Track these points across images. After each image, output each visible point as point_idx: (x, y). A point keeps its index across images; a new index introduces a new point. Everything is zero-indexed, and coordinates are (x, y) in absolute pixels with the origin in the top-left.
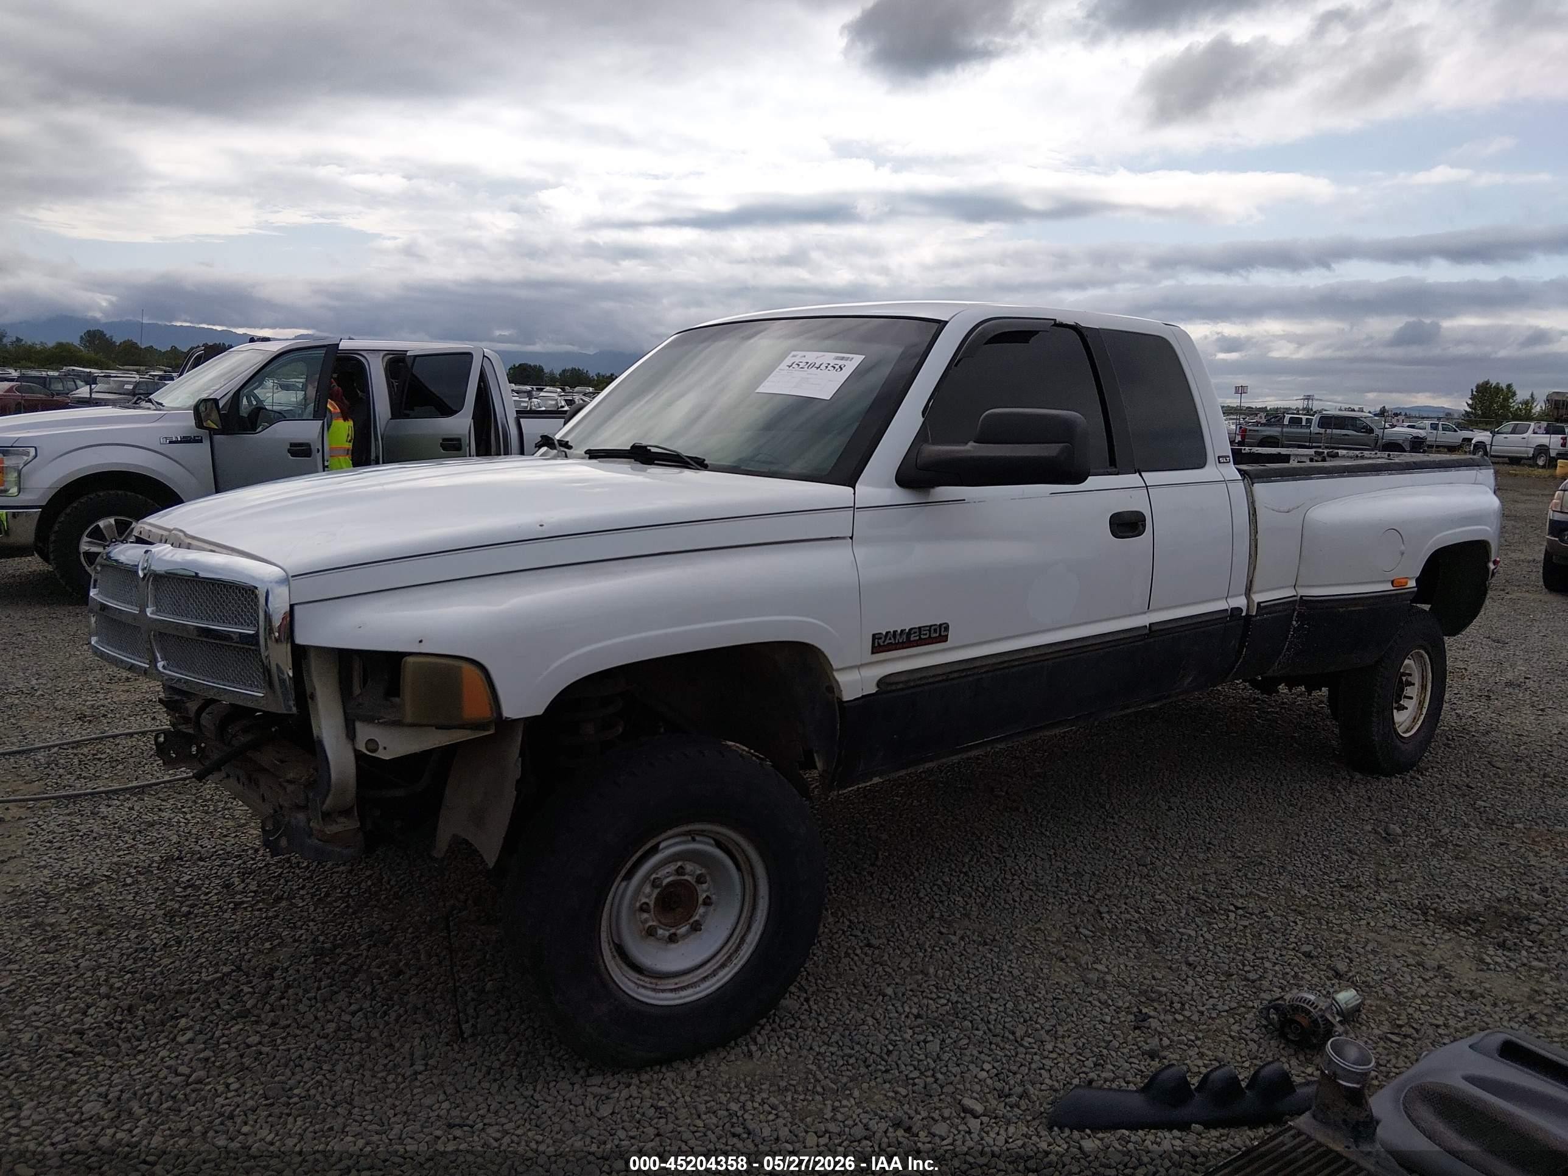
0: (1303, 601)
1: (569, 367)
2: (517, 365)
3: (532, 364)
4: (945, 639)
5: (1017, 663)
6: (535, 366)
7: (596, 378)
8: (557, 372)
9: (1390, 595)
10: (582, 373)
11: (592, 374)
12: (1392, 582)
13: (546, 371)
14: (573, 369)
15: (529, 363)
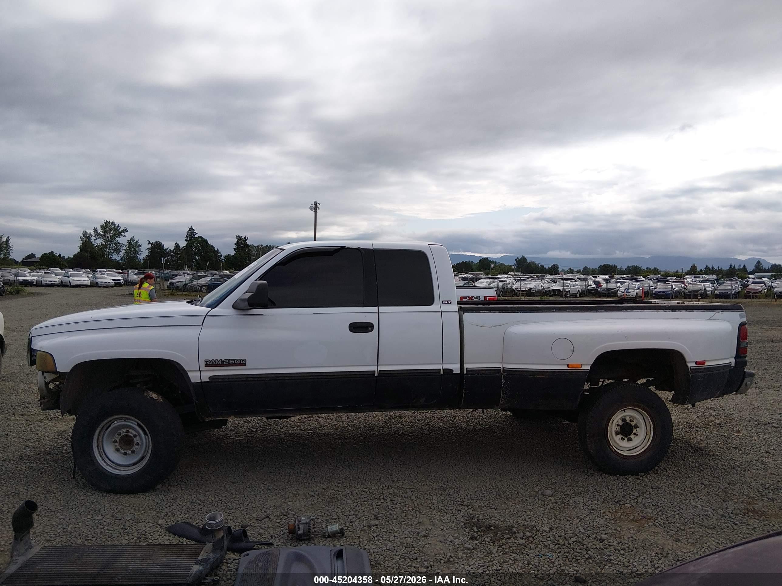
0: (506, 371)
1: (631, 265)
2: (602, 265)
3: (611, 264)
4: (245, 365)
5: (288, 378)
6: (612, 265)
7: (646, 269)
8: (624, 268)
9: (566, 372)
10: (638, 268)
11: (644, 268)
12: (568, 365)
13: (618, 267)
14: (634, 266)
15: (609, 264)
